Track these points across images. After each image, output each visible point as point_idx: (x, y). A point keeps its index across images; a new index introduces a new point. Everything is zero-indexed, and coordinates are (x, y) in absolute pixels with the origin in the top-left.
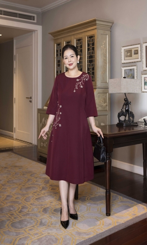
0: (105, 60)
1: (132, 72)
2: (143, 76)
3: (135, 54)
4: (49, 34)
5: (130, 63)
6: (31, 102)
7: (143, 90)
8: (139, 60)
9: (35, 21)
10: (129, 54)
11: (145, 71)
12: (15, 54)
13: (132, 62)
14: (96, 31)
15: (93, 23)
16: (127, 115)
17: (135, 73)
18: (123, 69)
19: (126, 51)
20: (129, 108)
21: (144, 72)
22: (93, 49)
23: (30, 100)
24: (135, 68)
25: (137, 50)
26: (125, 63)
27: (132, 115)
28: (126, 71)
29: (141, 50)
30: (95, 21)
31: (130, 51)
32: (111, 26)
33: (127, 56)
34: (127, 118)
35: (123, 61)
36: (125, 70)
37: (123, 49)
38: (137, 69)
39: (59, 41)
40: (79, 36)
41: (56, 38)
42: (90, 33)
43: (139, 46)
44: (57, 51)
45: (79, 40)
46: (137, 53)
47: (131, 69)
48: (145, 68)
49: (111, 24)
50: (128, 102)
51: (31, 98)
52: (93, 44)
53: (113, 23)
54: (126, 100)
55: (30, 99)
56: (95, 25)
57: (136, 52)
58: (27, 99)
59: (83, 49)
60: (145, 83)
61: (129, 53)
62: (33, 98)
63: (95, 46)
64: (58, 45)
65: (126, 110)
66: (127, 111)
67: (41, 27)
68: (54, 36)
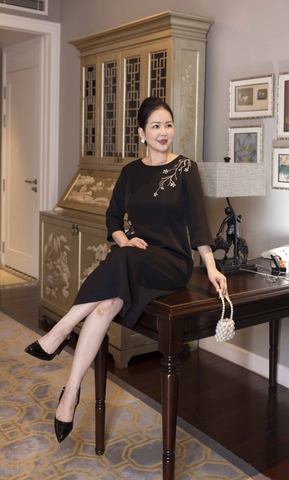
0: (192, 110)
1: (252, 141)
2: (278, 151)
3: (259, 98)
4: (71, 43)
5: (248, 118)
6: (35, 190)
7: (276, 184)
8: (269, 112)
9: (45, 13)
10: (246, 98)
11: (282, 139)
12: (4, 84)
13: (253, 118)
14: (170, 40)
15: (162, 22)
16: (232, 247)
17: (259, 144)
18: (233, 132)
19: (239, 91)
20: (235, 231)
21: (280, 143)
22: (164, 83)
23: (34, 186)
24: (258, 130)
25: (265, 91)
26: (235, 119)
27: (242, 246)
28: (239, 137)
29: (274, 91)
30: (167, 17)
31: (248, 91)
32: (208, 31)
33: (240, 103)
34: (231, 254)
35: (233, 114)
36: (235, 135)
37: (233, 85)
38: (263, 135)
39: (91, 62)
40: (133, 53)
41: (85, 54)
42: (158, 47)
43: (269, 80)
44: (87, 83)
45: (133, 61)
46: (265, 98)
47: (249, 134)
48: (282, 133)
49: (206, 27)
50: (234, 217)
51: (35, 182)
52: (164, 73)
53: (211, 23)
54: (229, 212)
55: (33, 184)
56: (169, 26)
57: (263, 95)
58: (28, 184)
59: (142, 82)
60: (282, 168)
61: (247, 96)
62: (40, 182)
63: (167, 78)
64: (90, 69)
65: (228, 235)
66: (232, 237)
67: (59, 25)
68: (81, 50)
